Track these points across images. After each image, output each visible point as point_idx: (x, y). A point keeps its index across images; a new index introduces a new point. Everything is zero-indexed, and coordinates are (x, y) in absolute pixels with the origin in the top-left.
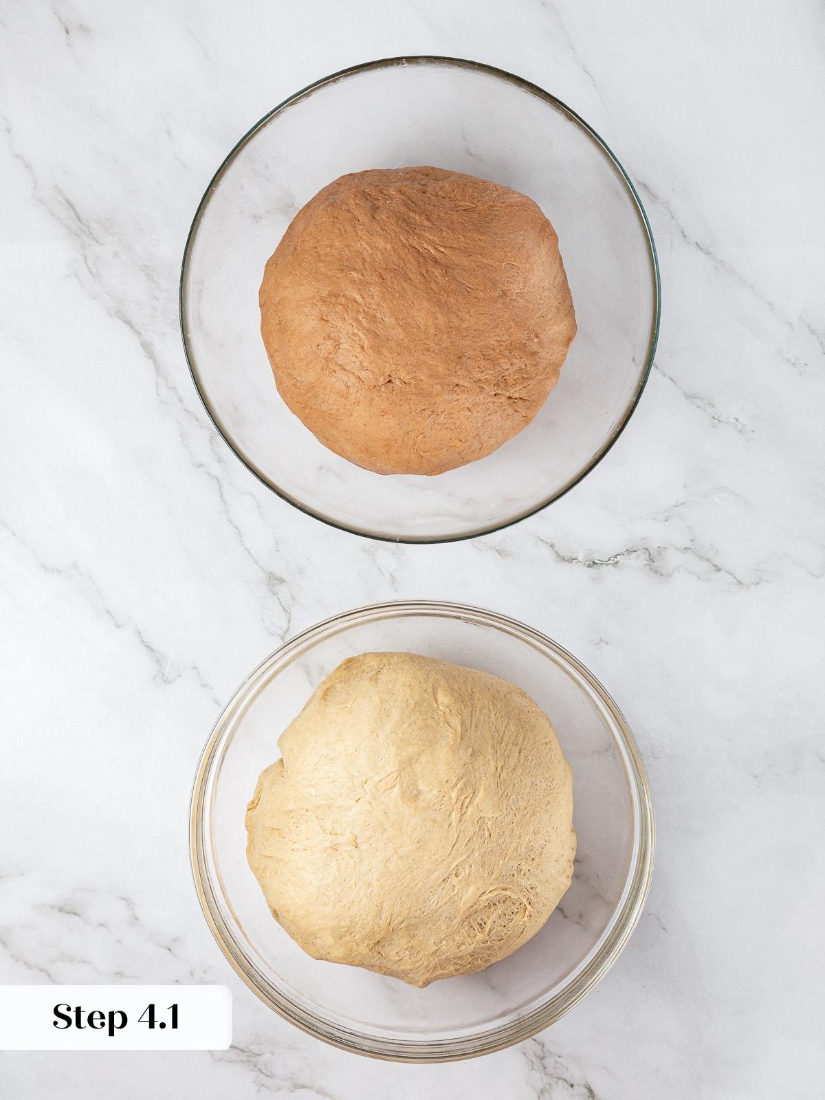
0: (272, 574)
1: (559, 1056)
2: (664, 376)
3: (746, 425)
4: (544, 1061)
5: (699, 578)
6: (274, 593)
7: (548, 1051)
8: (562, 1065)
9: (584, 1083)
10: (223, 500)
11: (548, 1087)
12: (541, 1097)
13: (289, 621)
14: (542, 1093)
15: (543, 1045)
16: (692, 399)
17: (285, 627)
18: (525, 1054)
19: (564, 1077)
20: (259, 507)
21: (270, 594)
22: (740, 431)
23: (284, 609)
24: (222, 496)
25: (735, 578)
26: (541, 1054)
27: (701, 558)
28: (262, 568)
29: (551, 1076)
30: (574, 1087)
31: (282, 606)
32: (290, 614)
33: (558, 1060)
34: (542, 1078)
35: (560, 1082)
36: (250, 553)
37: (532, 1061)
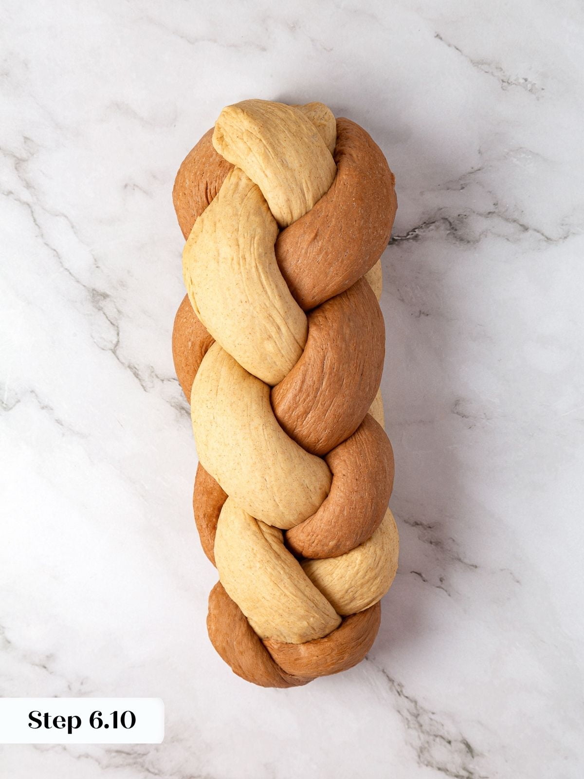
0: (95, 291)
1: (433, 713)
2: (449, 45)
3: (535, 84)
4: (419, 718)
5: (508, 240)
6: (100, 309)
7: (422, 708)
8: (437, 722)
9: (460, 739)
10: (37, 225)
11: (426, 745)
12: (421, 756)
13: (118, 334)
14: (421, 752)
15: (416, 702)
16: (480, 66)
17: (115, 341)
18: (399, 712)
19: (440, 733)
20: (73, 227)
21: (97, 310)
22: (530, 91)
23: (112, 323)
24: (35, 221)
25: (543, 234)
26: (415, 711)
27: (507, 220)
28: (84, 286)
29: (428, 733)
30: (452, 744)
31: (109, 320)
32: (117, 327)
33: (433, 717)
34: (419, 736)
35: (438, 739)
36: (70, 273)
37: (407, 719)
